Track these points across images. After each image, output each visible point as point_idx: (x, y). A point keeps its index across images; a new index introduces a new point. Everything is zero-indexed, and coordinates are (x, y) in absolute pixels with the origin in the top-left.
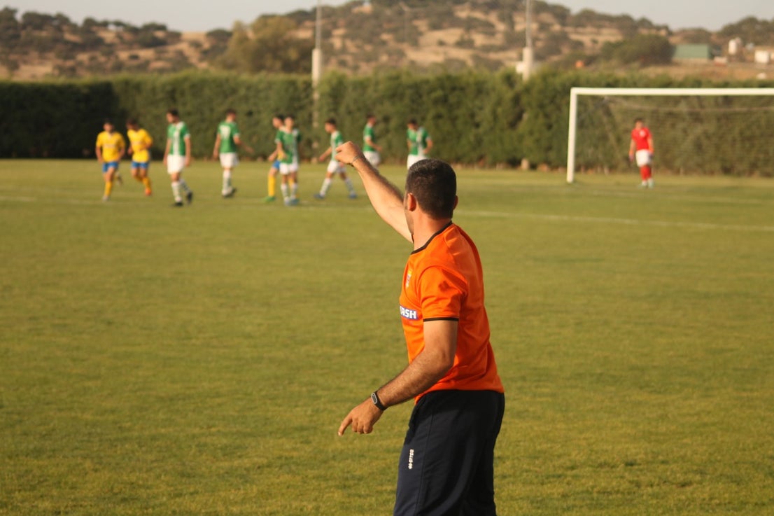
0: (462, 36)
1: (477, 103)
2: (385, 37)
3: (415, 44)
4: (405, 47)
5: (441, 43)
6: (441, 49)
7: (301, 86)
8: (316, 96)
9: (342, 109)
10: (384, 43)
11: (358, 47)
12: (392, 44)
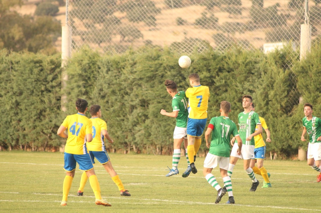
0: (204, 14)
1: (247, 85)
2: (117, 14)
3: (152, 22)
4: (141, 26)
5: (181, 22)
6: (181, 28)
7: (47, 66)
8: (65, 77)
9: (94, 93)
10: (118, 21)
11: (88, 26)
12: (126, 23)
